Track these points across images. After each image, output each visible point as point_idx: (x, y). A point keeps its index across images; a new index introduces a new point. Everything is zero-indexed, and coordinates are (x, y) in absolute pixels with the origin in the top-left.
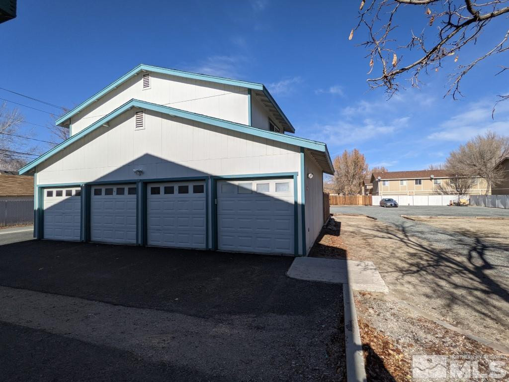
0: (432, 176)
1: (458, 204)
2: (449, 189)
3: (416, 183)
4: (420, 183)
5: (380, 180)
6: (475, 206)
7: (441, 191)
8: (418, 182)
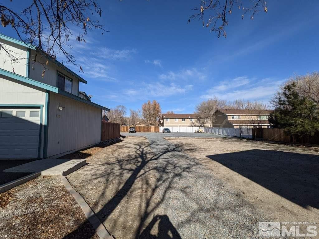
0: (190, 117)
1: (198, 132)
2: (197, 124)
3: (183, 121)
4: (184, 121)
5: (165, 118)
6: (205, 133)
7: (193, 125)
8: (183, 120)
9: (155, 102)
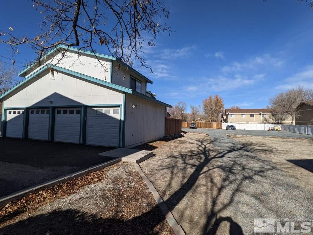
0: (261, 112)
1: (273, 130)
2: (271, 121)
3: (251, 117)
4: (253, 117)
5: (229, 114)
7: (266, 122)
8: (252, 116)
9: (217, 97)
